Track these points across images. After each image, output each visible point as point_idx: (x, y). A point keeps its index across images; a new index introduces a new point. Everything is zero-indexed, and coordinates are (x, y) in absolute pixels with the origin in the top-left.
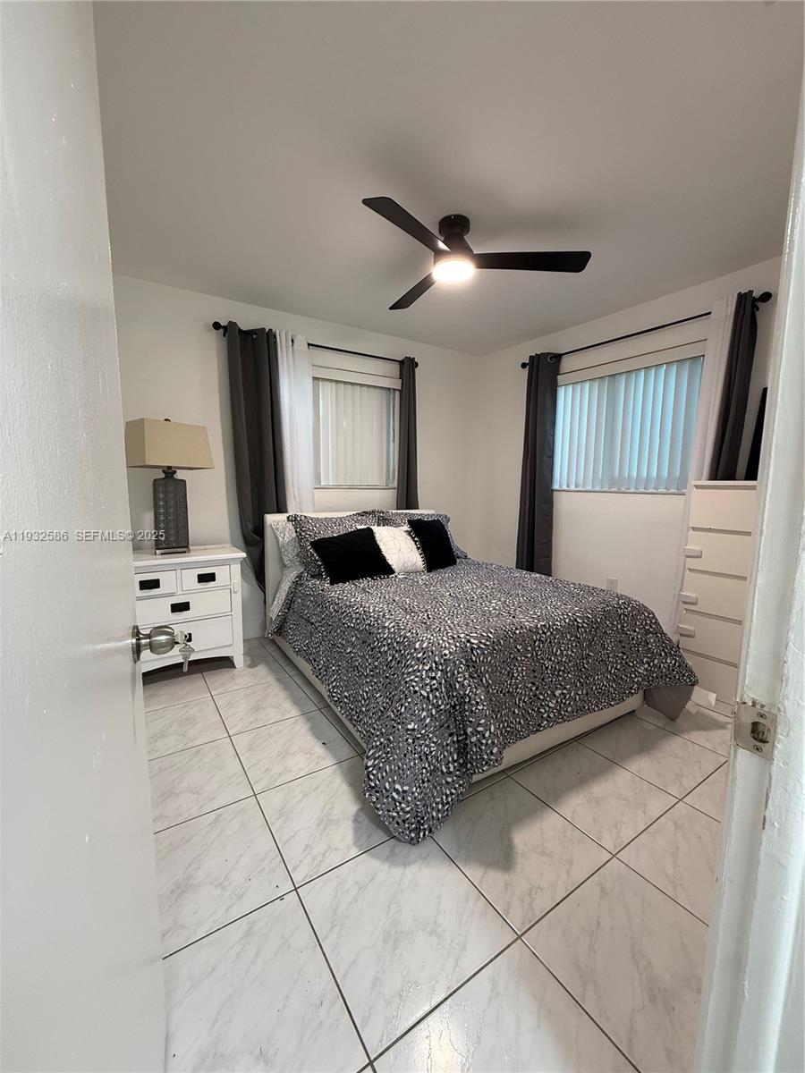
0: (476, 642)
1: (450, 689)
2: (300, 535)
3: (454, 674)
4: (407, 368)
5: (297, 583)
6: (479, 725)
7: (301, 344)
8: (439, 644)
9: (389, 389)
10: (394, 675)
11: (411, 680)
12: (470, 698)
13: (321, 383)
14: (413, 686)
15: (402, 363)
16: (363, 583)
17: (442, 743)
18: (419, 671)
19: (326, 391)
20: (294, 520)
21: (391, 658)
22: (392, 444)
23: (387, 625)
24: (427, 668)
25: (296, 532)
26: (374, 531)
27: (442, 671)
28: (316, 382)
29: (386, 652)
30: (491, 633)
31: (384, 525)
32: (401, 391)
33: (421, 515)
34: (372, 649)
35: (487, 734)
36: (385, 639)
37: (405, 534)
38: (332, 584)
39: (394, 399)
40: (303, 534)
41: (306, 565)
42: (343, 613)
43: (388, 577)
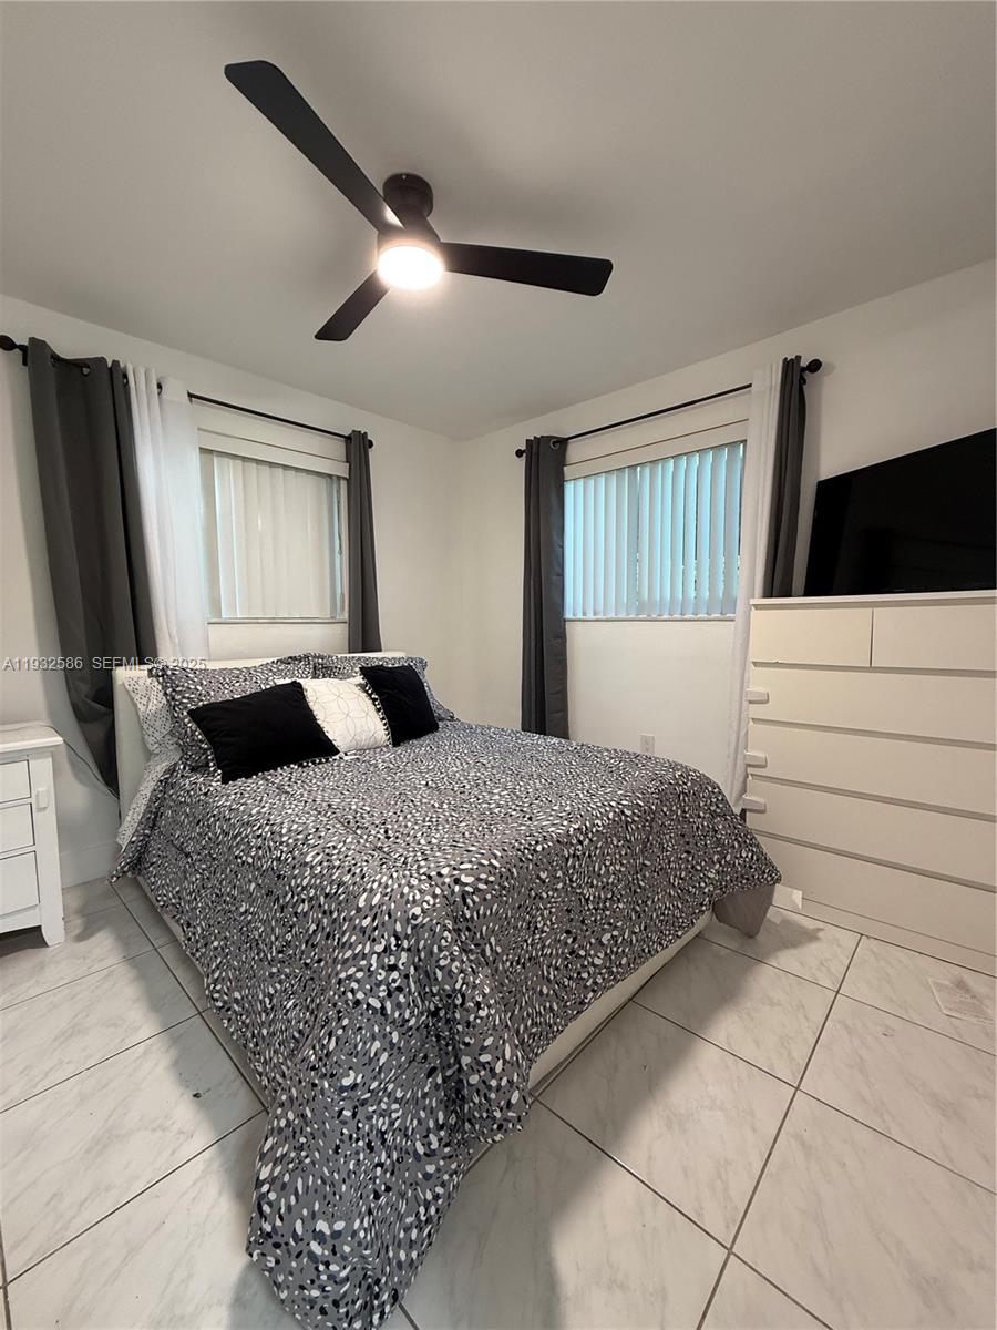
0: (470, 880)
1: (425, 981)
2: (173, 699)
3: (431, 953)
4: (357, 447)
5: (165, 784)
6: (483, 1049)
7: (176, 392)
8: (402, 895)
9: (330, 476)
10: (319, 961)
11: (349, 977)
12: (463, 996)
13: (216, 459)
14: (352, 991)
15: (348, 439)
16: (281, 775)
17: (414, 1095)
18: (364, 956)
19: (224, 473)
20: (163, 675)
21: (314, 927)
22: (337, 555)
23: (308, 859)
24: (379, 948)
25: (166, 694)
26: (305, 687)
27: (409, 950)
28: (209, 456)
29: (305, 914)
30: (496, 857)
31: (324, 677)
32: (348, 481)
33: (383, 658)
34: (282, 908)
35: (499, 1067)
36: (304, 888)
37: (357, 690)
38: (225, 781)
39: (338, 491)
40: (179, 697)
41: (183, 749)
42: (236, 837)
43: (327, 761)
